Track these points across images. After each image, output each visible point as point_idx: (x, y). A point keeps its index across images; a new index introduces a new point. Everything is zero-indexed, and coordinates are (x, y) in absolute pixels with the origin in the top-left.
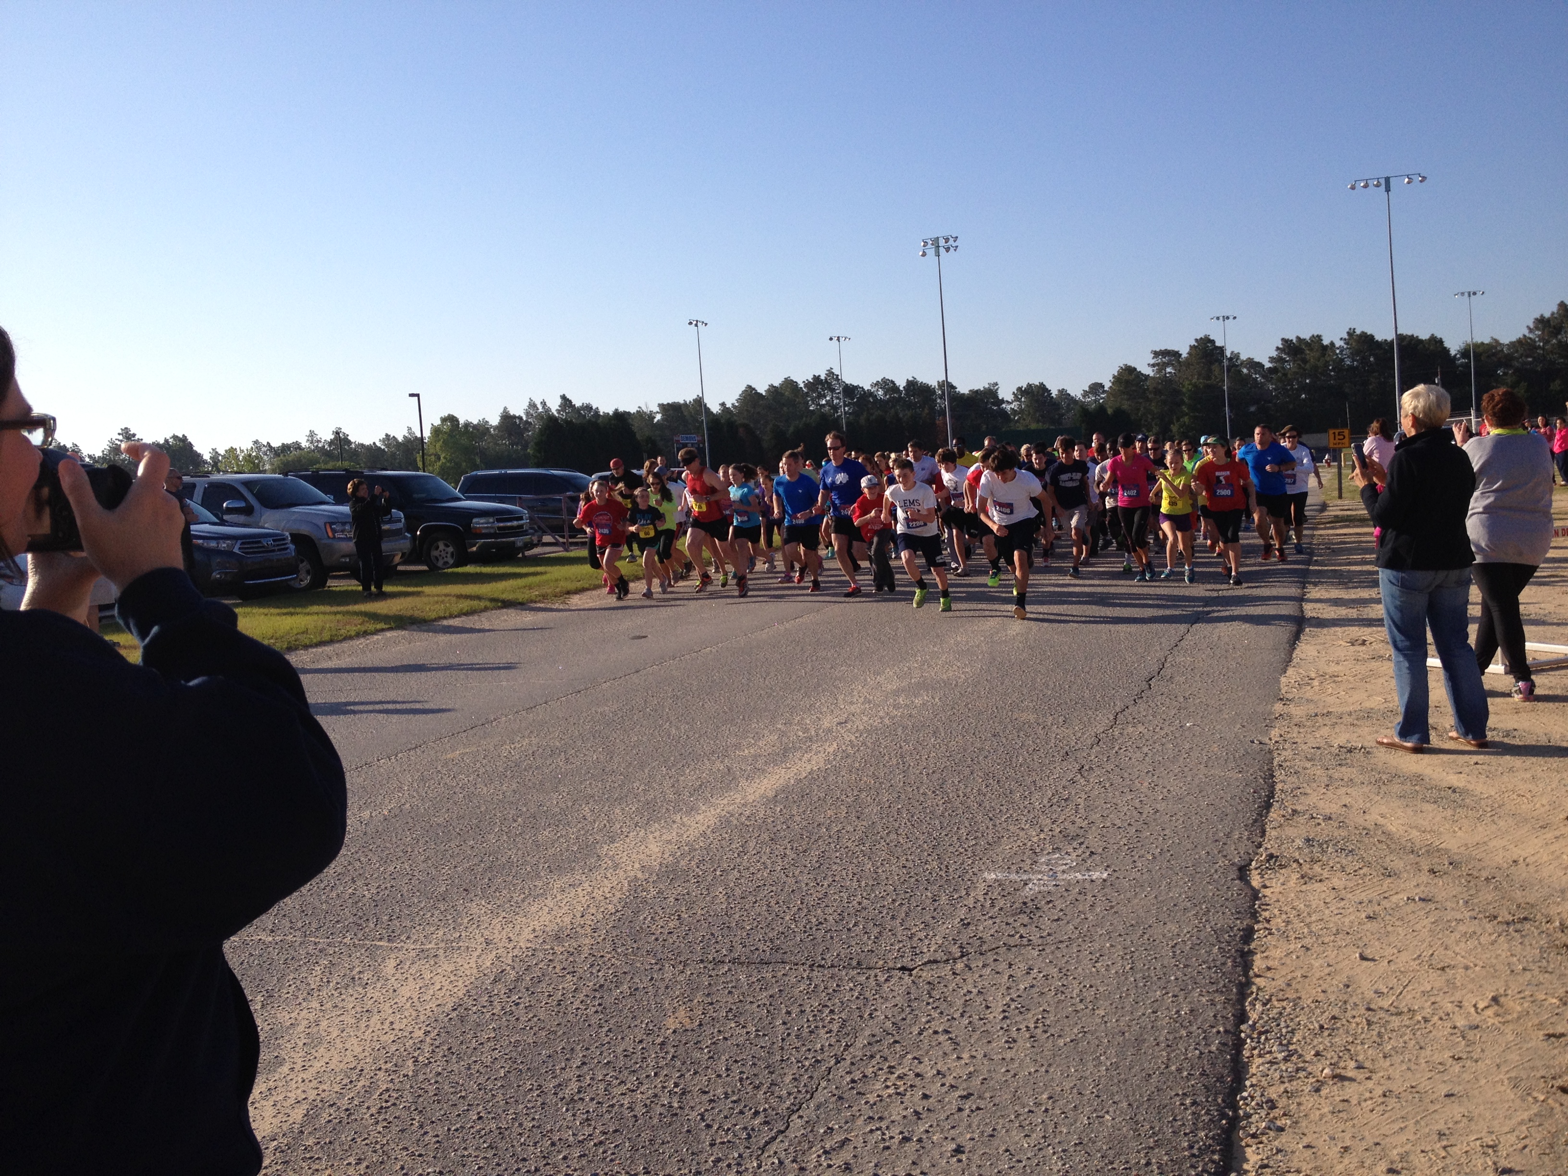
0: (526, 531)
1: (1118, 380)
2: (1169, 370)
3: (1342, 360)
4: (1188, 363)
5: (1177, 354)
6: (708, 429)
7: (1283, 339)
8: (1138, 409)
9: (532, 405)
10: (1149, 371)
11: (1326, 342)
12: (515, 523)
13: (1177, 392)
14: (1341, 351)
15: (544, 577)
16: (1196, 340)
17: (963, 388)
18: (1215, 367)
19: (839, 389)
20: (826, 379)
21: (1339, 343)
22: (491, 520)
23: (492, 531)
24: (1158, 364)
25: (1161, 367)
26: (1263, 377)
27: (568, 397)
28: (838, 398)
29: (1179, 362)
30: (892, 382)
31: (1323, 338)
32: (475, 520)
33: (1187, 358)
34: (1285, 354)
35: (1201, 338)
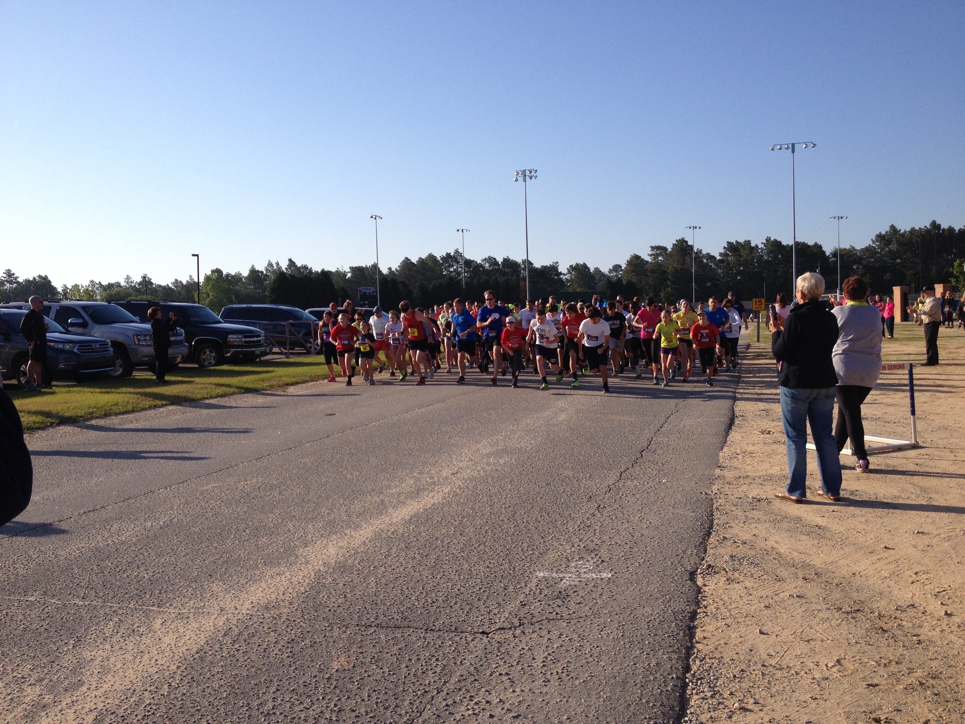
0: (262, 344)
1: (630, 263)
2: (660, 258)
3: (762, 256)
4: (671, 255)
5: (665, 249)
6: (380, 284)
7: (728, 242)
8: (641, 282)
9: (270, 264)
10: (648, 259)
11: (753, 245)
12: (255, 339)
13: (665, 272)
14: (762, 251)
15: (272, 374)
16: (677, 241)
17: (538, 264)
18: (687, 258)
19: (462, 262)
20: (454, 255)
21: (761, 246)
22: (240, 336)
23: (241, 344)
24: (654, 255)
25: (655, 256)
26: (716, 265)
27: (293, 260)
28: (461, 267)
29: (666, 254)
30: (495, 259)
31: (751, 242)
32: (230, 336)
33: (671, 251)
34: (729, 251)
35: (680, 240)
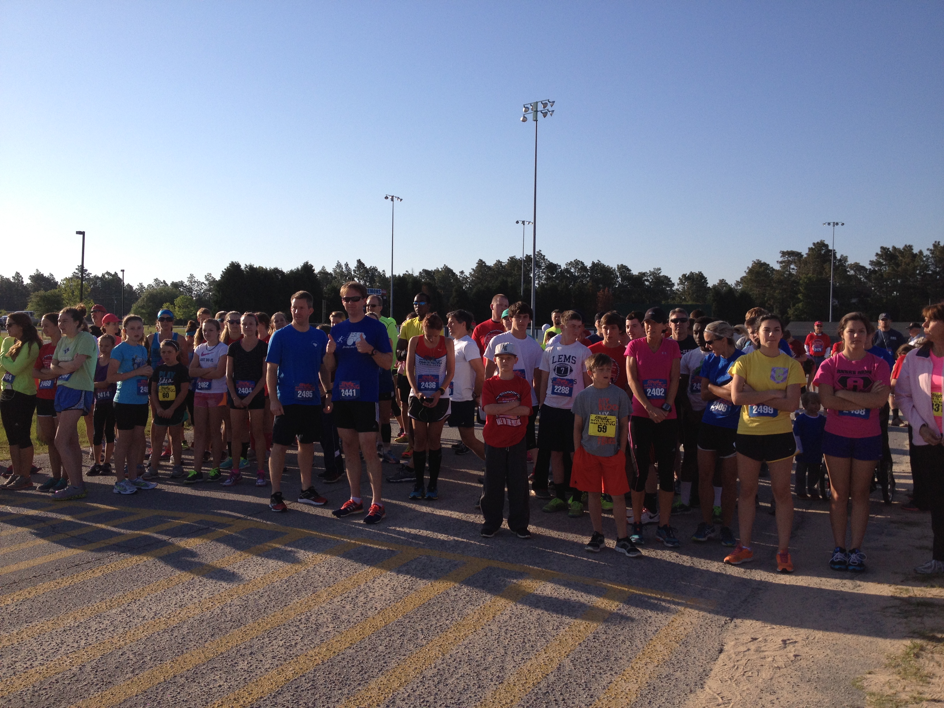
1: (751, 271)
2: (792, 266)
3: (928, 266)
4: (806, 262)
5: (799, 255)
7: (882, 248)
8: (764, 295)
10: (777, 267)
11: (916, 251)
13: (796, 284)
14: (928, 259)
16: (814, 244)
17: (635, 272)
18: (827, 266)
19: (544, 266)
21: (925, 252)
24: (784, 262)
25: (786, 264)
26: (866, 278)
28: (543, 272)
29: (800, 261)
30: (582, 263)
31: (913, 248)
33: (806, 258)
34: (883, 259)
35: (818, 243)
